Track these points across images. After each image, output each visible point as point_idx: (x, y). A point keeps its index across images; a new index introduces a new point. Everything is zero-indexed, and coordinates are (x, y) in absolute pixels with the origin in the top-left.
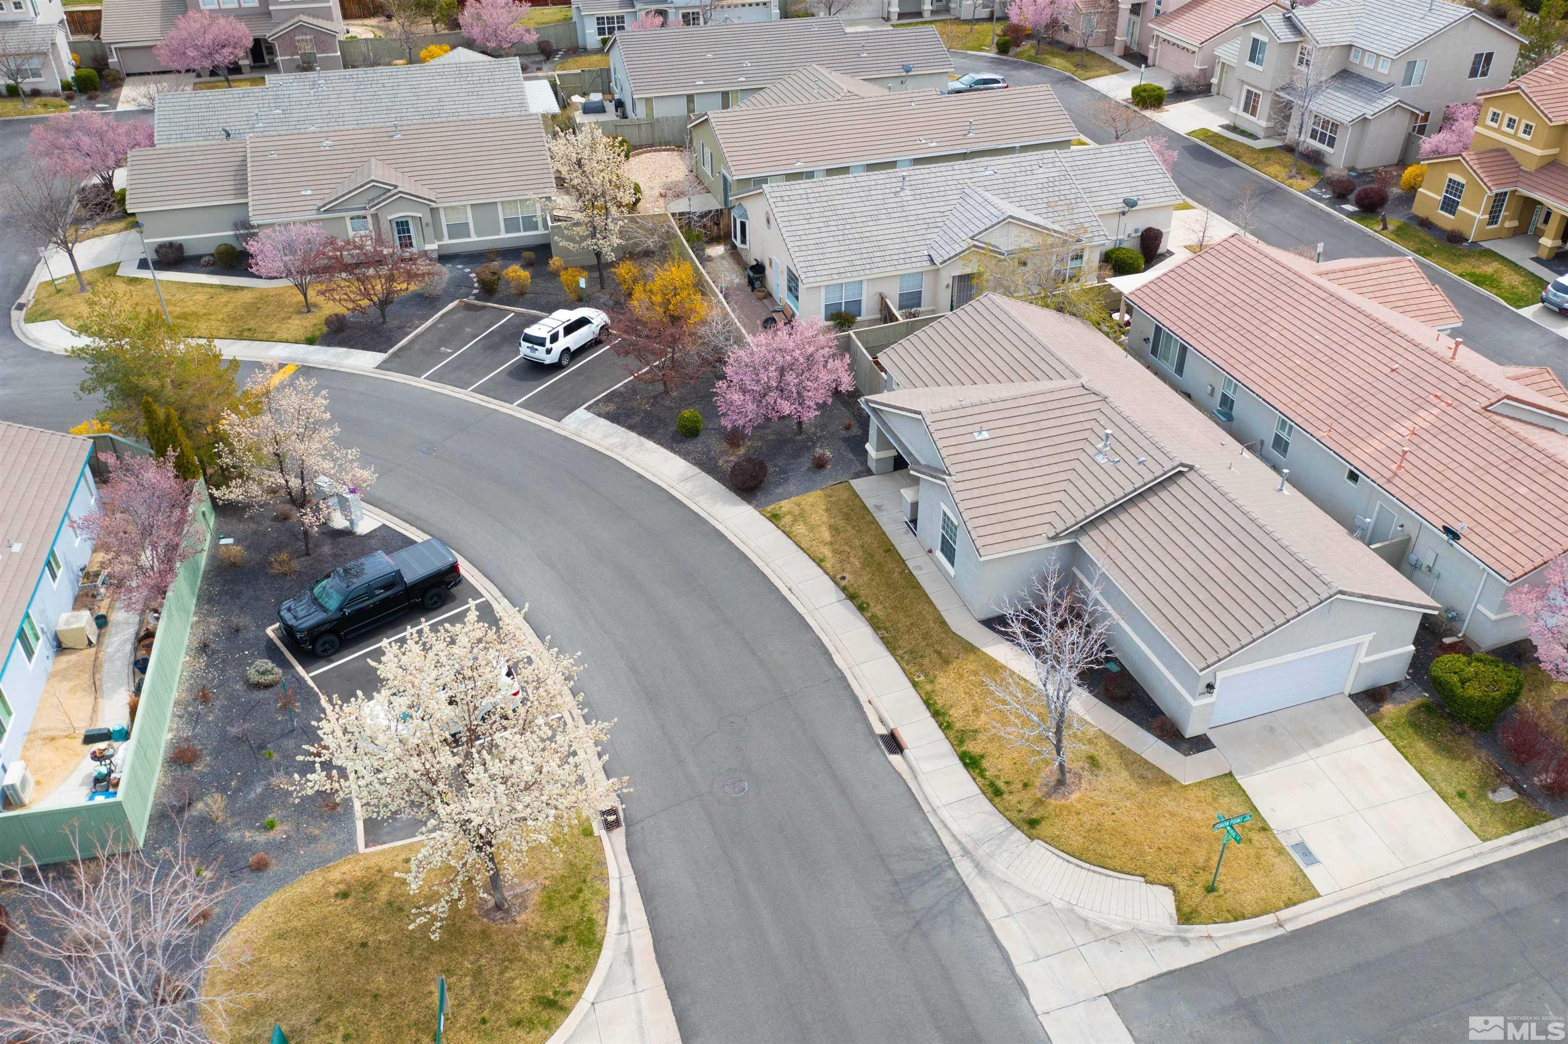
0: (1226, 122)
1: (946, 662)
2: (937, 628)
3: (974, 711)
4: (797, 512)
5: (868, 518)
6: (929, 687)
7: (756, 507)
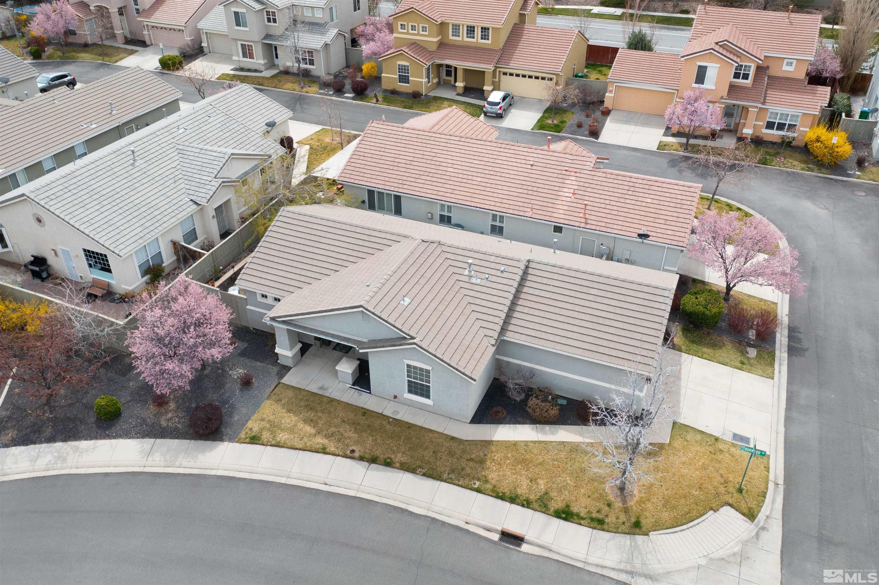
0: (233, 67)
1: (482, 462)
2: (454, 445)
3: (531, 481)
4: (268, 426)
5: (325, 400)
6: (489, 486)
7: (231, 440)
